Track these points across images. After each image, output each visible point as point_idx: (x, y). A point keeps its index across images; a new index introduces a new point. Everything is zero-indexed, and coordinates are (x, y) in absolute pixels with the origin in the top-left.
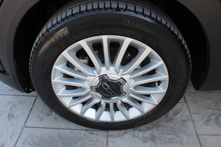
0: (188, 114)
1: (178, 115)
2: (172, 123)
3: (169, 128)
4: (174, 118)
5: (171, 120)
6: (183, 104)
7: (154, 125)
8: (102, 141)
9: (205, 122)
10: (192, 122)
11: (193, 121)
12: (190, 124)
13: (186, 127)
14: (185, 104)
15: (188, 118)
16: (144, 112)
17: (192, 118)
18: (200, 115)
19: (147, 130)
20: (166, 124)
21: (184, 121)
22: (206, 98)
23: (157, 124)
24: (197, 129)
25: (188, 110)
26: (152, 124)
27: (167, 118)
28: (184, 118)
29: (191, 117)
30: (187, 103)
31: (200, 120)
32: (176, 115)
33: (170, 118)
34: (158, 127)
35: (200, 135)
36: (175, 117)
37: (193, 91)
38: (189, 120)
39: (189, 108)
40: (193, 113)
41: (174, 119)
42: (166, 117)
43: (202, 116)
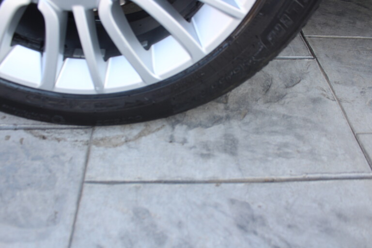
0: (325, 85)
1: (298, 85)
2: (283, 105)
3: (275, 118)
4: (286, 94)
5: (280, 98)
6: (308, 62)
7: (232, 111)
8: (71, 158)
9: (370, 103)
10: (337, 102)
11: (340, 101)
12: (333, 107)
13: (322, 116)
14: (314, 63)
15: (324, 93)
16: (200, 51)
17: (336, 94)
18: (355, 87)
19: (213, 124)
20: (268, 108)
21: (315, 101)
22: (365, 52)
23: (242, 109)
24: (351, 120)
25: (322, 75)
26: (226, 109)
27: (270, 94)
28: (315, 93)
29: (333, 91)
30: (317, 60)
31: (357, 97)
32: (293, 86)
33: (277, 94)
34: (244, 116)
35: (363, 134)
36: (289, 90)
37: (329, 36)
38: (328, 98)
39: (325, 71)
40: (335, 82)
41: (288, 96)
42: (266, 92)
43: (361, 90)
